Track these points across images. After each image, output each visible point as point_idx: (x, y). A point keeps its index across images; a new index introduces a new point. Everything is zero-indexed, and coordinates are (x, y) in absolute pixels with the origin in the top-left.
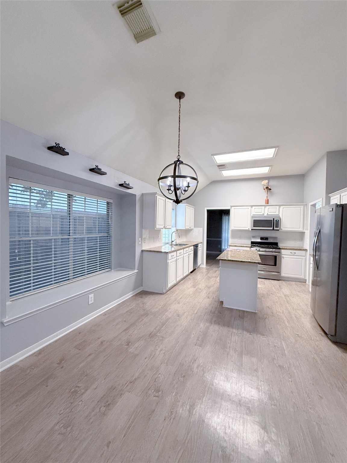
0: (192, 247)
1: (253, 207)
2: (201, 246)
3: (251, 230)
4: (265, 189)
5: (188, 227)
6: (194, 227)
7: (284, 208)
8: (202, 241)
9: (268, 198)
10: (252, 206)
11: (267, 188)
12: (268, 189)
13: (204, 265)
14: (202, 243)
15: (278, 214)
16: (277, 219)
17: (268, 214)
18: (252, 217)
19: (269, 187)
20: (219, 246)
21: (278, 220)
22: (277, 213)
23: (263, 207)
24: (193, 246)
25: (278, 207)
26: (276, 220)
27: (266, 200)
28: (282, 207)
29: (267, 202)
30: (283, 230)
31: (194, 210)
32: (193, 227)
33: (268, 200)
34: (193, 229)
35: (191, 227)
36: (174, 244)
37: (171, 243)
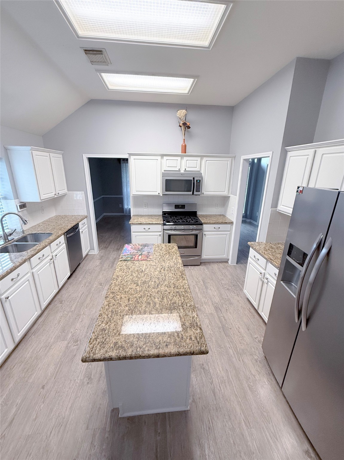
1: (165, 157)
2: (86, 224)
3: (162, 195)
4: (181, 127)
5: (51, 195)
6: (68, 191)
7: (207, 161)
8: (86, 215)
9: (185, 143)
10: (163, 156)
11: (184, 124)
12: (186, 126)
13: (96, 251)
14: (86, 217)
15: (199, 170)
16: (198, 179)
17: (186, 170)
18: (164, 175)
19: (188, 124)
21: (200, 180)
22: (197, 169)
23: (179, 158)
24: (64, 234)
25: (199, 159)
26: (197, 181)
27: (182, 146)
28: (205, 159)
29: (184, 149)
30: (204, 194)
32: (64, 192)
33: (185, 146)
34: (67, 195)
35: (59, 193)
36: (16, 238)
37: (5, 240)
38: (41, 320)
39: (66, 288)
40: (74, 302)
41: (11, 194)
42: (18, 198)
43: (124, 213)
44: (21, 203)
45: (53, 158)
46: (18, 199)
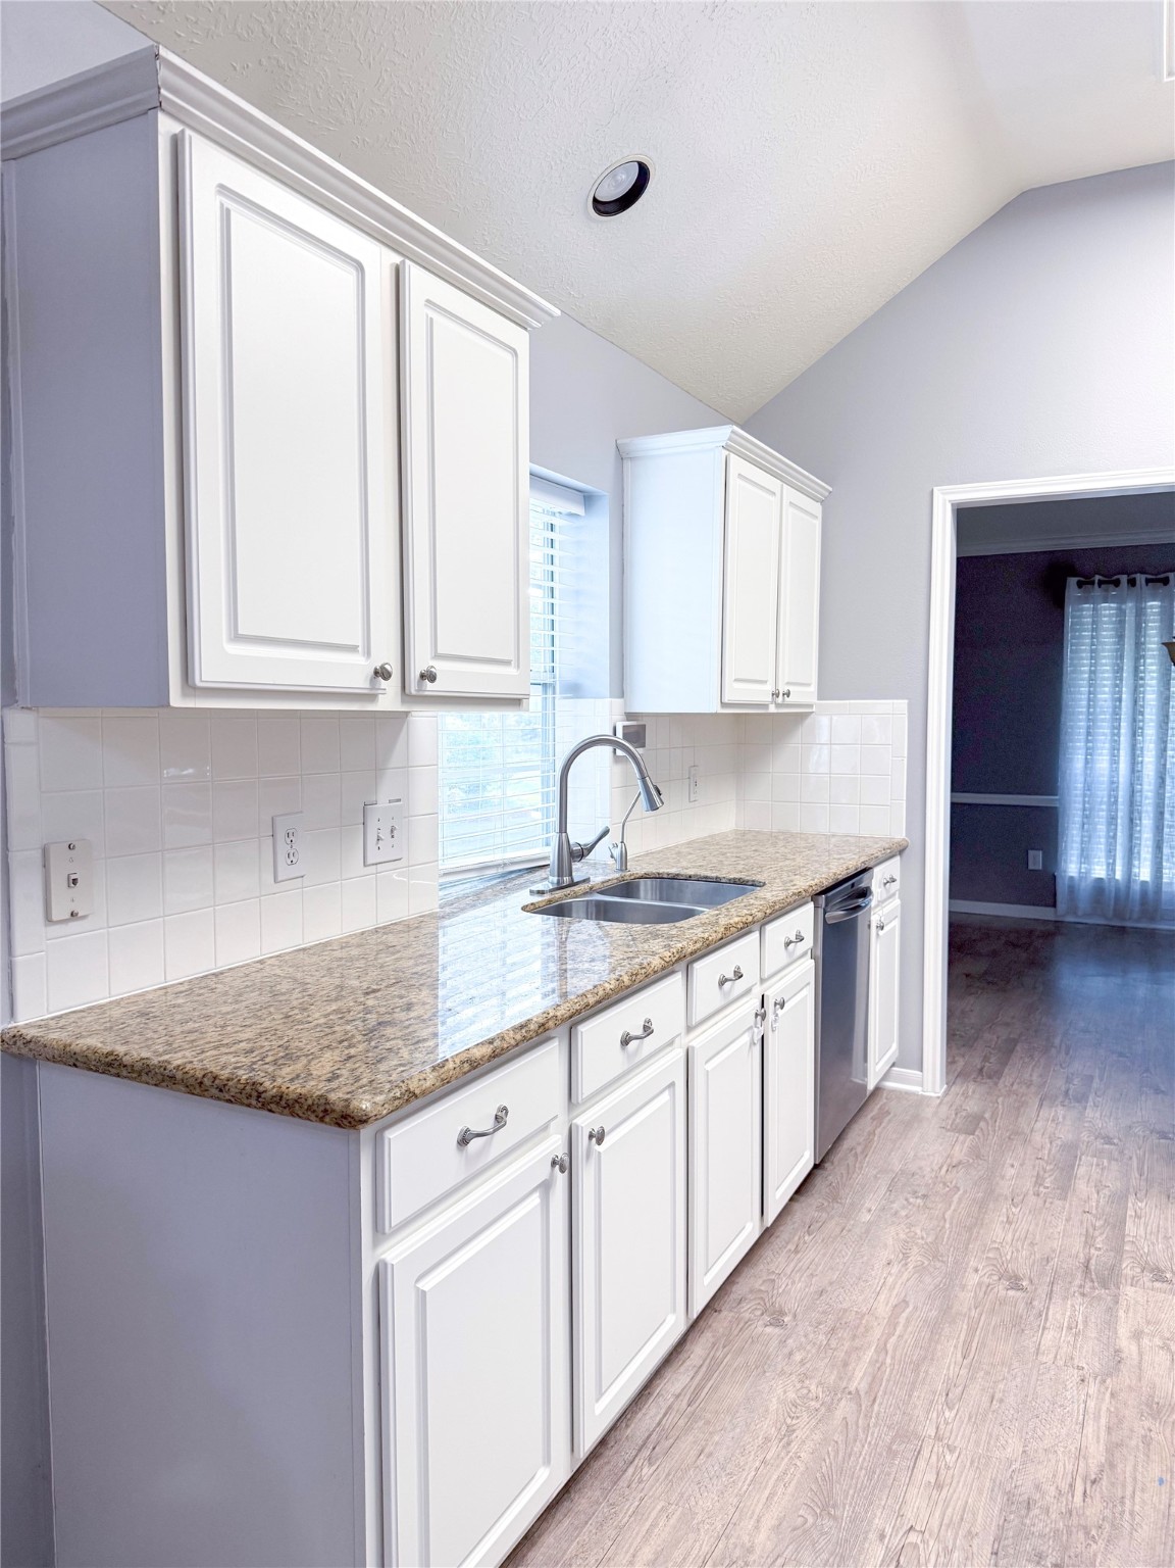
0: (804, 920)
2: (895, 886)
5: (760, 694)
6: (820, 698)
8: (900, 834)
13: (929, 1079)
14: (900, 851)
20: (1036, 860)
24: (815, 897)
31: (818, 523)
32: (805, 694)
34: (812, 716)
35: (788, 694)
36: (597, 880)
37: (560, 874)
38: (677, 1382)
39: (791, 1247)
40: (857, 1343)
41: (601, 674)
42: (622, 695)
43: (1054, 905)
44: (629, 716)
45: (792, 510)
46: (622, 700)
